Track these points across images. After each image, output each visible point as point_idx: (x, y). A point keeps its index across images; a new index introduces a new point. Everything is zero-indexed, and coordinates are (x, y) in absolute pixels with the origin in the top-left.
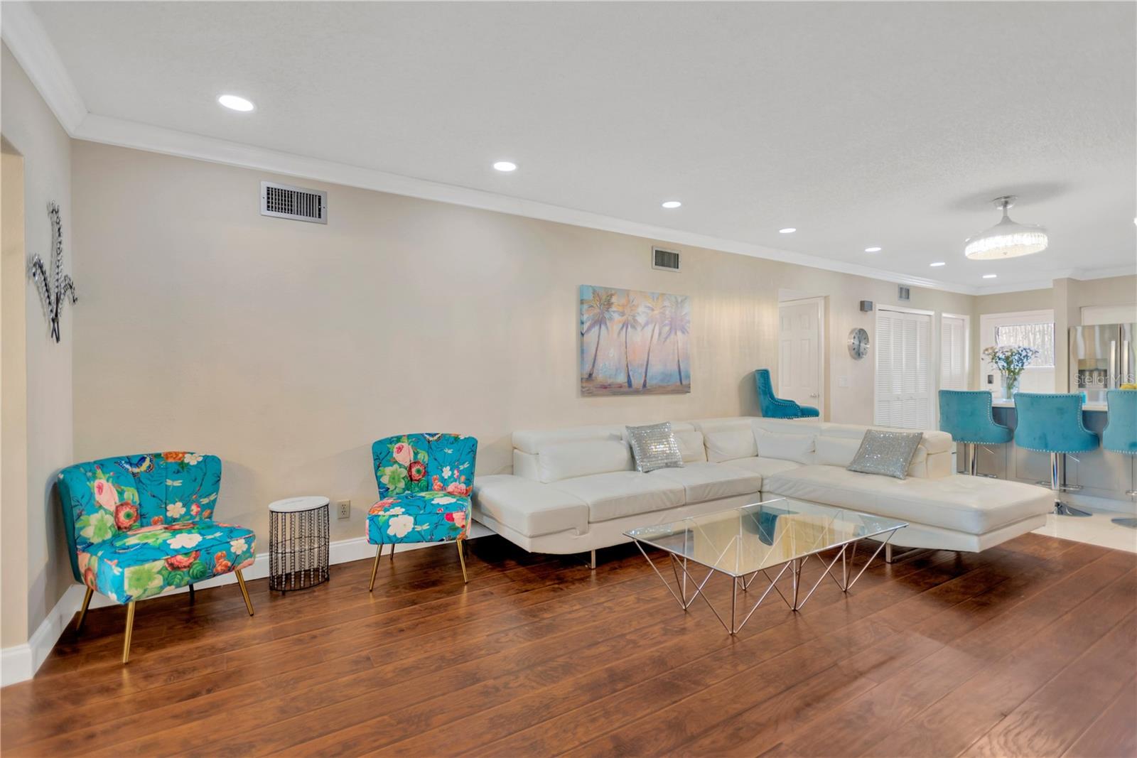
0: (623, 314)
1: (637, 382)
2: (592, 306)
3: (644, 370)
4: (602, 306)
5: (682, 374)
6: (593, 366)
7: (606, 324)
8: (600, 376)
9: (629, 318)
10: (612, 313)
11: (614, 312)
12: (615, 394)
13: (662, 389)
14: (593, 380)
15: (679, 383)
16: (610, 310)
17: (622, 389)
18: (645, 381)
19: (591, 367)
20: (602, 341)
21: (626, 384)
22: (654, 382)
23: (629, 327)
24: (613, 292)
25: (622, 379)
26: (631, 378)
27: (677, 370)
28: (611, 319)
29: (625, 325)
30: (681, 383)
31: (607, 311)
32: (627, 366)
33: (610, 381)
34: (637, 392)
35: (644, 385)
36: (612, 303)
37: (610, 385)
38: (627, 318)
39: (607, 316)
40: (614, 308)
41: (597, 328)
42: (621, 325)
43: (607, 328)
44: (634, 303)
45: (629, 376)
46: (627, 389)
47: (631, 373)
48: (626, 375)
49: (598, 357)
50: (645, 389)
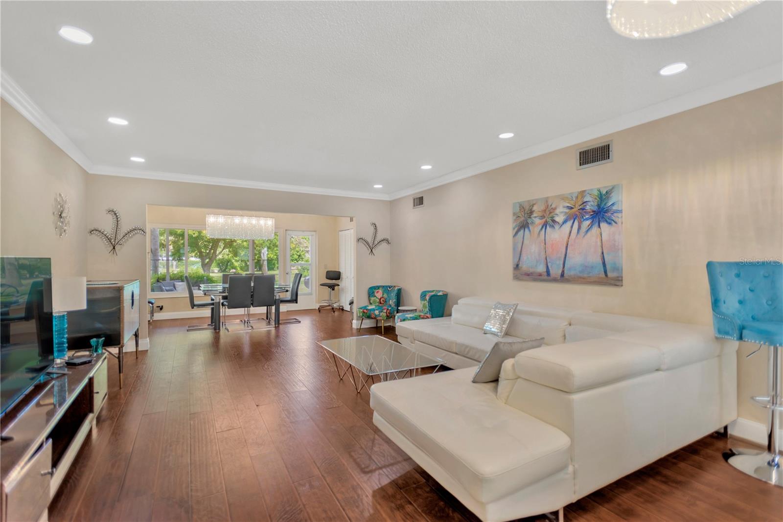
0: (542, 217)
1: (556, 271)
2: (519, 217)
3: (562, 263)
4: (526, 215)
5: (608, 267)
6: (519, 259)
7: (528, 228)
8: (525, 266)
9: (548, 220)
10: (534, 219)
11: (535, 217)
12: (535, 280)
13: (582, 279)
14: (519, 269)
15: (604, 276)
16: (532, 216)
17: (540, 277)
18: (563, 271)
19: (518, 260)
20: (525, 242)
21: (546, 274)
22: (572, 273)
23: (548, 227)
24: (534, 202)
25: (541, 269)
26: (550, 268)
27: (601, 262)
28: (533, 223)
29: (545, 225)
30: (606, 275)
31: (530, 218)
32: (546, 259)
33: (531, 270)
34: (555, 280)
35: (562, 275)
36: (534, 211)
37: (531, 273)
38: (546, 220)
39: (529, 221)
40: (535, 215)
41: (522, 231)
42: (540, 227)
43: (530, 231)
44: (552, 207)
45: (547, 267)
46: (546, 277)
47: (549, 265)
48: (545, 266)
49: (523, 252)
50: (563, 278)
